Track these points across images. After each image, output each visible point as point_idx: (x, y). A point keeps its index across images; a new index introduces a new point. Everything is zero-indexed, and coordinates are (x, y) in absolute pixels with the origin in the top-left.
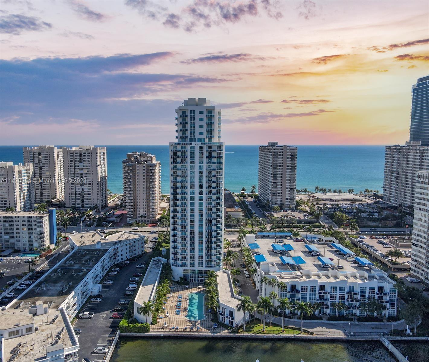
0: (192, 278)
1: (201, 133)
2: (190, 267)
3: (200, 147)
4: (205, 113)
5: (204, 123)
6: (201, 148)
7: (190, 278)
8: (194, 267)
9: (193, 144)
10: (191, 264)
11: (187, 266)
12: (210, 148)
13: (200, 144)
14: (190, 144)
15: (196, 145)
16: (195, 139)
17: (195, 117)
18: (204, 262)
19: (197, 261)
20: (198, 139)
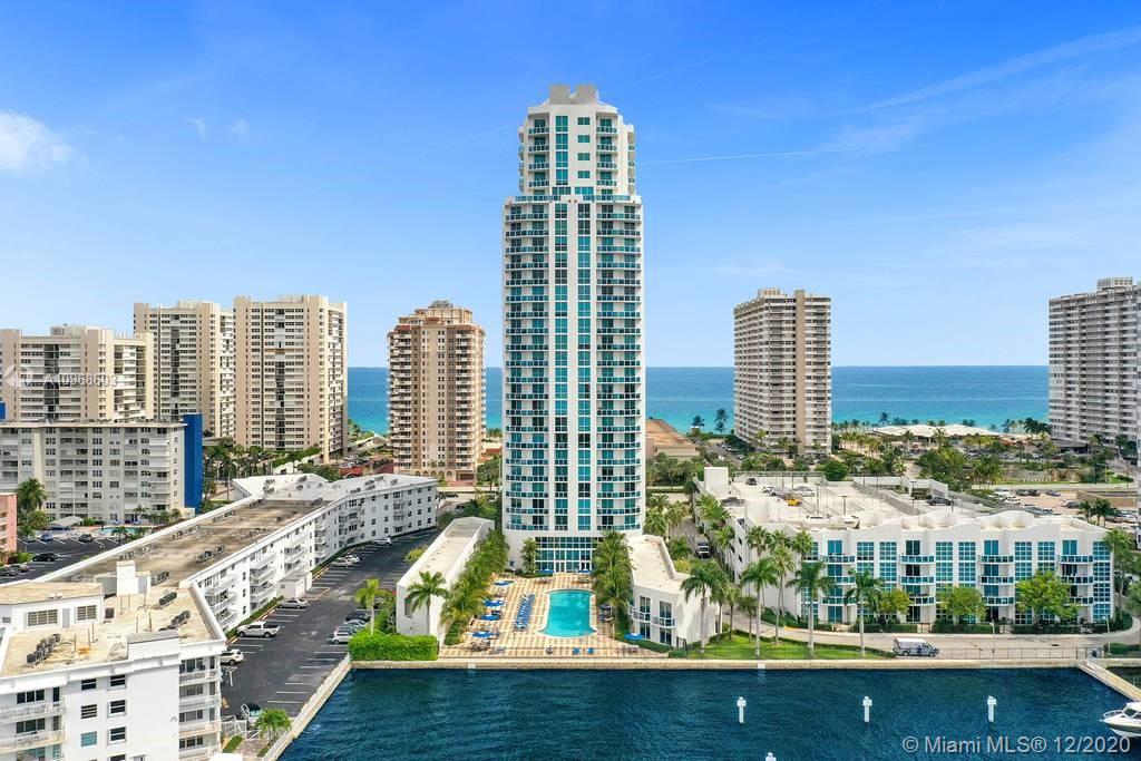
0: (560, 562)
1: (584, 174)
2: (557, 528)
3: (580, 206)
4: (594, 124)
5: (592, 148)
6: (583, 209)
7: (555, 561)
8: (566, 528)
9: (564, 199)
10: (558, 520)
11: (547, 529)
12: (607, 209)
13: (580, 199)
14: (556, 199)
15: (572, 201)
16: (569, 190)
17: (569, 133)
18: (594, 514)
19: (573, 512)
20: (577, 190)
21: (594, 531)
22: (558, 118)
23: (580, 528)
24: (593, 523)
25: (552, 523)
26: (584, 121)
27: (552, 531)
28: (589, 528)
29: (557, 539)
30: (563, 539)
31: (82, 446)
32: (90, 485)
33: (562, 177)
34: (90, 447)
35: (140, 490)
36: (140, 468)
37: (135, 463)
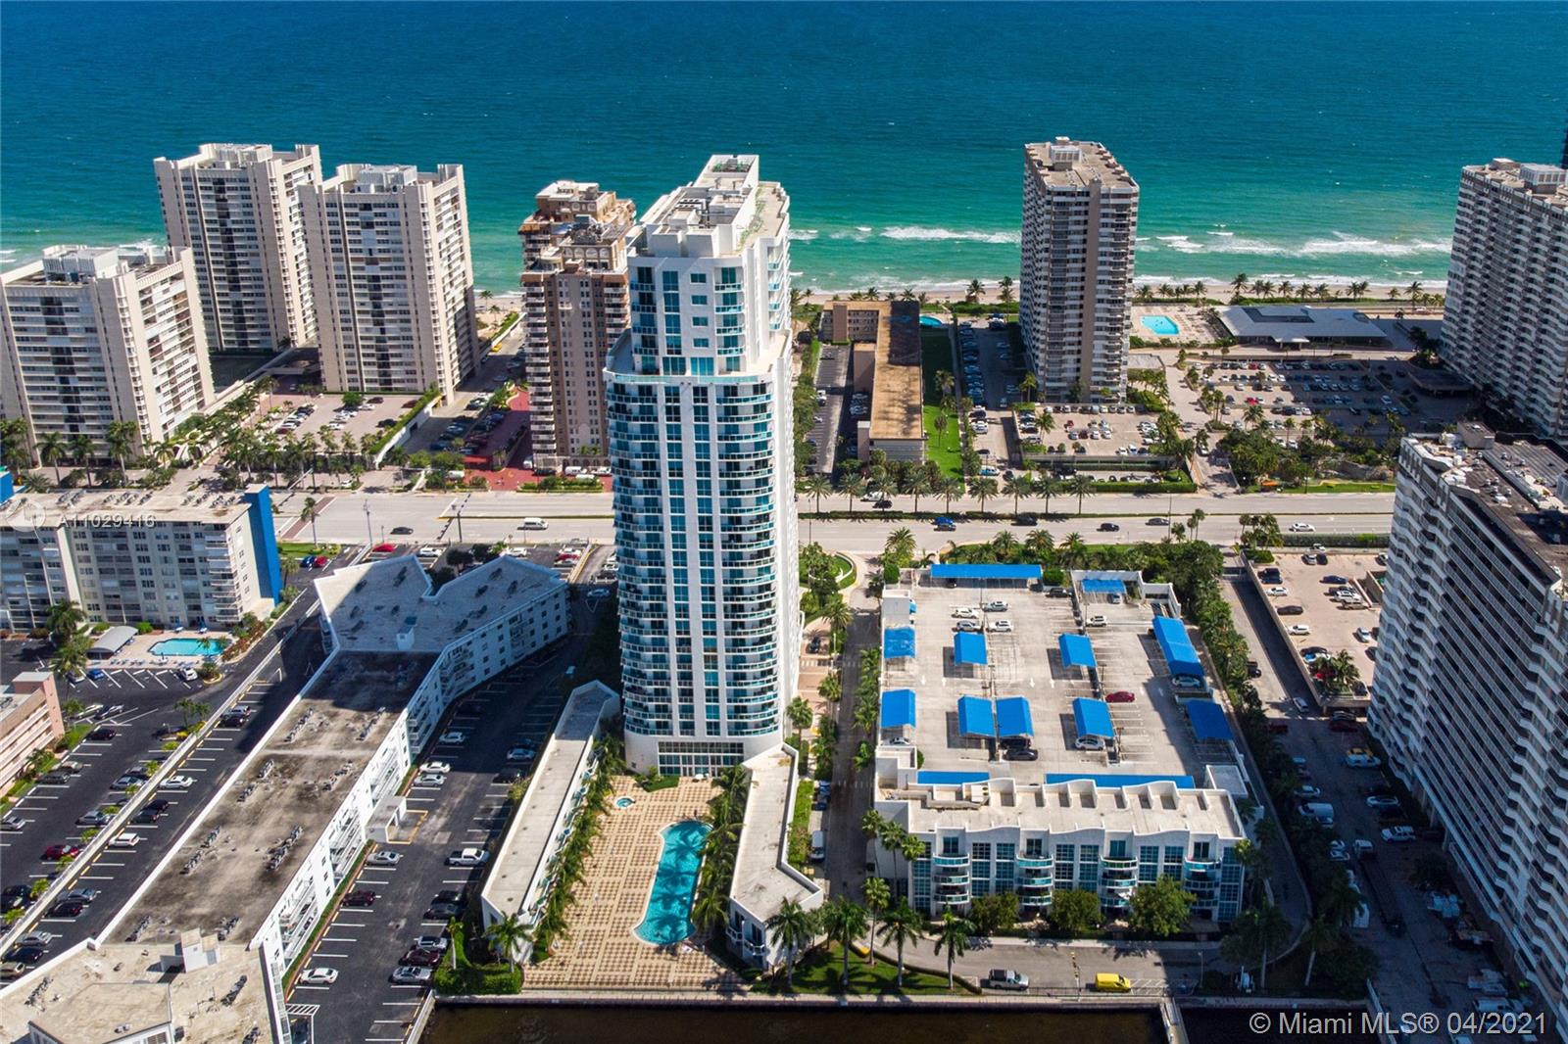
0: (687, 766)
1: (701, 342)
2: (682, 733)
3: (696, 389)
4: (714, 279)
5: (710, 311)
6: (700, 392)
7: (682, 766)
8: (693, 734)
9: (677, 377)
10: (684, 724)
11: (671, 733)
12: (730, 392)
13: (696, 378)
15: (687, 382)
16: (683, 360)
17: (681, 292)
18: (724, 720)
19: (700, 718)
20: (694, 360)
21: (725, 737)
22: (665, 274)
23: (709, 733)
24: (723, 729)
25: (676, 729)
26: (699, 278)
27: (678, 737)
28: (718, 733)
29: (683, 744)
30: (690, 744)
31: (121, 541)
32: (139, 585)
33: (675, 347)
34: (132, 542)
35: (203, 590)
36: (198, 566)
37: (191, 561)
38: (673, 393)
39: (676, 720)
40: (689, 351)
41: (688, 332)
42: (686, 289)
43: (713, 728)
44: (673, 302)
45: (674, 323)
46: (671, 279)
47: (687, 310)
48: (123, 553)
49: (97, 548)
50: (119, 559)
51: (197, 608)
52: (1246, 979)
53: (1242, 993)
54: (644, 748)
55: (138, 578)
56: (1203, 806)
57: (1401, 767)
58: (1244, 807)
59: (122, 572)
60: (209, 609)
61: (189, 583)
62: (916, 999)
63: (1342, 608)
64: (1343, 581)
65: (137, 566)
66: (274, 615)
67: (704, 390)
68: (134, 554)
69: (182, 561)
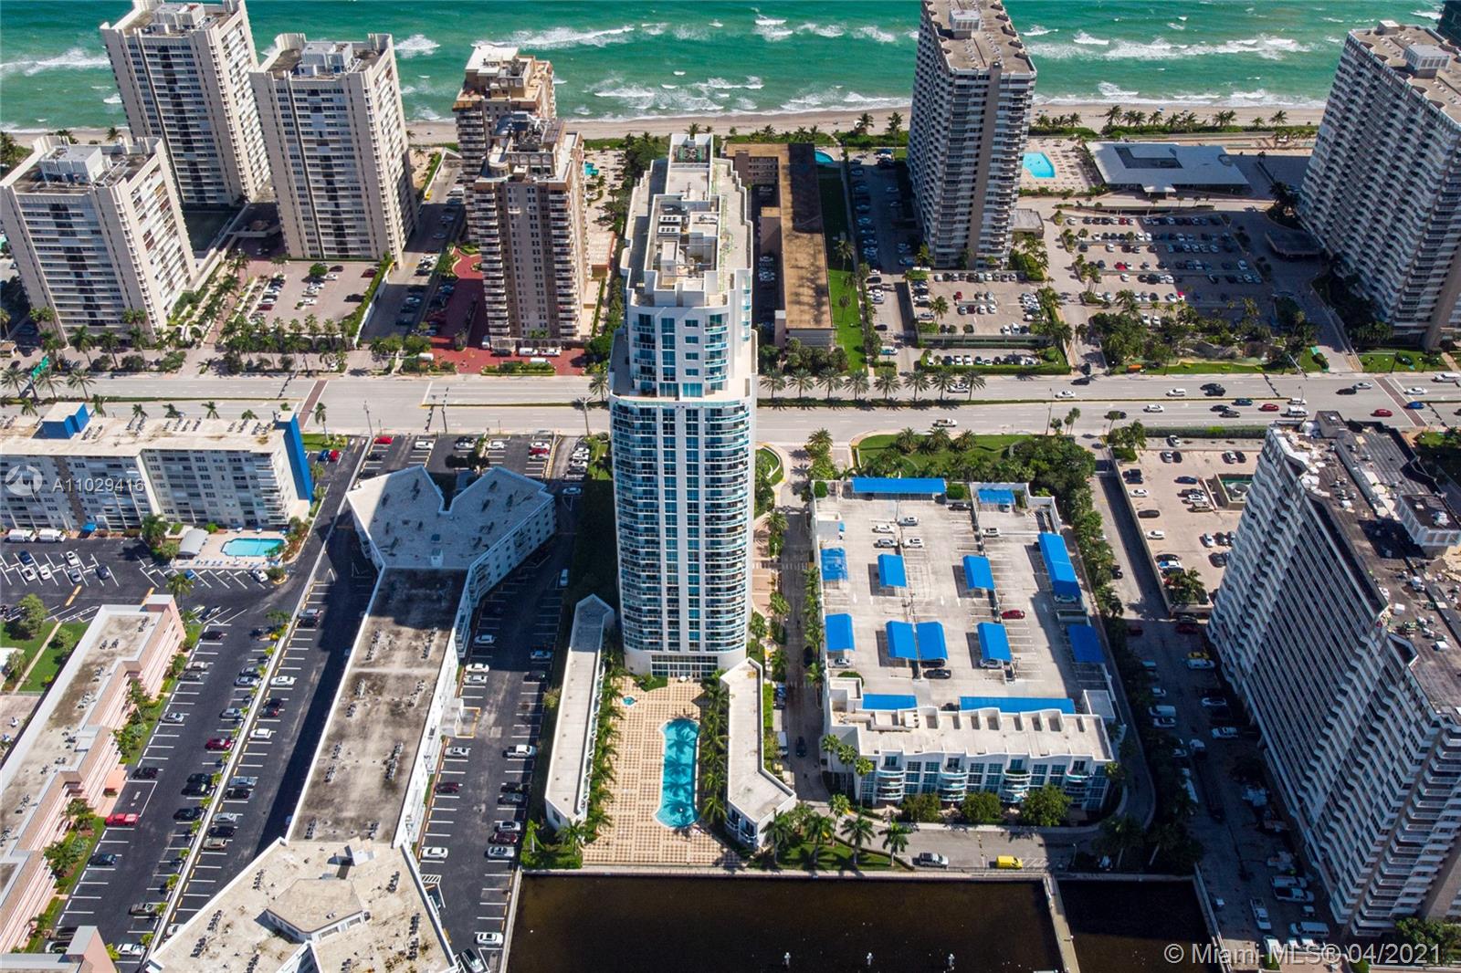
1: (690, 372)
2: (670, 649)
3: (689, 411)
6: (692, 414)
7: (669, 671)
8: (679, 650)
10: (671, 644)
11: (662, 649)
12: (716, 413)
15: (680, 405)
16: (676, 386)
17: (676, 334)
18: (703, 641)
19: (685, 639)
20: (685, 386)
21: (703, 652)
22: (664, 321)
23: (691, 649)
24: (702, 646)
25: (666, 646)
26: (691, 323)
27: (667, 652)
28: (698, 649)
29: (670, 657)
30: (676, 657)
31: (185, 464)
32: (203, 496)
33: (669, 374)
34: (194, 465)
35: (255, 500)
36: (250, 482)
37: (244, 478)
38: (669, 414)
39: (666, 640)
40: (682, 379)
41: (681, 364)
42: (681, 331)
43: (694, 646)
44: (669, 341)
45: (670, 357)
46: (668, 324)
47: (681, 348)
48: (187, 473)
49: (167, 469)
50: (185, 477)
51: (251, 513)
52: (1106, 861)
53: (1103, 870)
54: (640, 658)
55: (202, 491)
56: (1081, 729)
57: (1232, 675)
58: (1110, 729)
59: (189, 486)
60: (261, 514)
61: (244, 494)
62: (868, 874)
63: (1191, 510)
64: (1193, 481)
65: (200, 482)
66: (311, 514)
67: (696, 412)
68: (197, 474)
69: (236, 478)
